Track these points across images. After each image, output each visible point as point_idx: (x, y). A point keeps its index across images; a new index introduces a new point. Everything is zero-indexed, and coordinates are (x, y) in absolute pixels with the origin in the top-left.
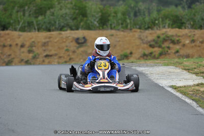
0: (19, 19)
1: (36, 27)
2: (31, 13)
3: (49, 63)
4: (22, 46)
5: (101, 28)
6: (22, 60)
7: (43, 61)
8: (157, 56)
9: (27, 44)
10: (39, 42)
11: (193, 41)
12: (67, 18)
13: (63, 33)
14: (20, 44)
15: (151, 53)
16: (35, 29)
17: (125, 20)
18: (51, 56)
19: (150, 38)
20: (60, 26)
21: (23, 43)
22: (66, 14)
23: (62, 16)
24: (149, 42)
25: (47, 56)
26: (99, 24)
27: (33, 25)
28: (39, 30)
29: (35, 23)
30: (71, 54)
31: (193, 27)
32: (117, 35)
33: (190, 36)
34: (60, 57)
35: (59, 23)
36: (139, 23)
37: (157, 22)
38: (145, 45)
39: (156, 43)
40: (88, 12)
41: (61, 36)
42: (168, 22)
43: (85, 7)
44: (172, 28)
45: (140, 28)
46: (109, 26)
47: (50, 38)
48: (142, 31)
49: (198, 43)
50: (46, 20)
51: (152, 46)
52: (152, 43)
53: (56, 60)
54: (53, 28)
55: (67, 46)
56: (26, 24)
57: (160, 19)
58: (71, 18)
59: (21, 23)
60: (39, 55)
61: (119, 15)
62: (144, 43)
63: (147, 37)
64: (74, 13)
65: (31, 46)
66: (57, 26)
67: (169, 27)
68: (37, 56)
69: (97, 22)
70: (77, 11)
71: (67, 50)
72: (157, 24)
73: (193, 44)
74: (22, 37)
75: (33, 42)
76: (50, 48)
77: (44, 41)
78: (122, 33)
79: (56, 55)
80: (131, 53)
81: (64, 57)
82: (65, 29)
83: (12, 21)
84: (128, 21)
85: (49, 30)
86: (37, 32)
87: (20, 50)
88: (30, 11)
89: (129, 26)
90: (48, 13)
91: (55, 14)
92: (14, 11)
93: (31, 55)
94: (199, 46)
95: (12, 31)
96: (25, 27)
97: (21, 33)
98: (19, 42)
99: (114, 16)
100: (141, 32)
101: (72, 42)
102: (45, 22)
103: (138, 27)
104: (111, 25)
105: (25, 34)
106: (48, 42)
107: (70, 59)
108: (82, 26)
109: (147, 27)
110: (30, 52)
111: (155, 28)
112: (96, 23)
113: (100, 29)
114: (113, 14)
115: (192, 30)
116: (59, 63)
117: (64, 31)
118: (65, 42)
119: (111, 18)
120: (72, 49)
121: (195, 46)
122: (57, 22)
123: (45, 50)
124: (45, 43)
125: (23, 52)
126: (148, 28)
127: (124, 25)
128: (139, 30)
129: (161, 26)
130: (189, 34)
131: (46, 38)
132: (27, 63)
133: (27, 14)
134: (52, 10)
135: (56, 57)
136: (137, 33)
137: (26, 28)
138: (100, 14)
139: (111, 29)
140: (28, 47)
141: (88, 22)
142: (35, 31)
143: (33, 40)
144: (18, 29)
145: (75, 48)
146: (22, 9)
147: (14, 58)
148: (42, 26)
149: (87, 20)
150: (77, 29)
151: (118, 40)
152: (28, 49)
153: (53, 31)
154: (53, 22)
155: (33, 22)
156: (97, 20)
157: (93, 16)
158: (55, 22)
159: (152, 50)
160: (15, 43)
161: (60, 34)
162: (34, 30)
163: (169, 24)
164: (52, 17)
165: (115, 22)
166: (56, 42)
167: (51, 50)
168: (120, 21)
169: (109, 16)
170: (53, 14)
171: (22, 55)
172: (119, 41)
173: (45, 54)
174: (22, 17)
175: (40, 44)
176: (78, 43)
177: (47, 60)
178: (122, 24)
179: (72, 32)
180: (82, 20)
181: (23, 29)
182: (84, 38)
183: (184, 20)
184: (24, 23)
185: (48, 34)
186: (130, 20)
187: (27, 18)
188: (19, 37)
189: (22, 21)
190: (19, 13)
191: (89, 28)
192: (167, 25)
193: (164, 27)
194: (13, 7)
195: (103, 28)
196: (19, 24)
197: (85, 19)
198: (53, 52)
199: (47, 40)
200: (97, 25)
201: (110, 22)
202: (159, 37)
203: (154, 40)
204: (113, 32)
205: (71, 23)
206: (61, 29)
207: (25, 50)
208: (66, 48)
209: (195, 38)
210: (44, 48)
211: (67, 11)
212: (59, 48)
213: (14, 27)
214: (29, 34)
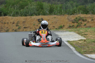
4: (13, 23)
5: (50, 14)
6: (13, 30)
7: (23, 30)
9: (16, 22)
10: (21, 21)
11: (92, 20)
12: (34, 10)
13: (32, 17)
14: (12, 22)
15: (73, 26)
16: (19, 15)
19: (73, 19)
22: (34, 8)
23: (32, 9)
24: (72, 21)
25: (25, 28)
26: (49, 12)
28: (21, 16)
29: (19, 12)
30: (36, 26)
31: (93, 13)
32: (57, 17)
33: (91, 18)
34: (31, 28)
35: (30, 13)
36: (68, 12)
37: (76, 11)
38: (70, 22)
40: (44, 7)
42: (81, 11)
43: (43, 5)
44: (83, 14)
46: (54, 13)
47: (26, 19)
52: (73, 21)
53: (29, 30)
55: (34, 23)
56: (15, 13)
57: (77, 10)
58: (36, 10)
59: (13, 13)
60: (21, 27)
61: (58, 8)
62: (70, 21)
63: (71, 18)
64: (38, 7)
65: (17, 23)
66: (30, 14)
67: (81, 14)
69: (48, 12)
70: (39, 7)
71: (34, 25)
72: (76, 12)
73: (93, 21)
75: (18, 21)
76: (26, 24)
78: (60, 17)
79: (29, 27)
80: (64, 26)
81: (33, 28)
82: (33, 15)
83: (9, 12)
84: (63, 11)
85: (26, 16)
87: (12, 25)
88: (17, 7)
89: (63, 13)
90: (25, 8)
92: (10, 7)
93: (17, 27)
95: (9, 16)
96: (15, 14)
97: (13, 17)
98: (12, 21)
99: (56, 9)
100: (68, 16)
101: (36, 21)
102: (24, 12)
104: (55, 13)
105: (15, 18)
106: (25, 21)
108: (41, 14)
109: (71, 14)
110: (17, 26)
111: (75, 14)
113: (49, 15)
115: (92, 15)
117: (33, 16)
118: (33, 21)
120: (36, 24)
122: (30, 12)
124: (24, 22)
125: (14, 26)
126: (72, 14)
128: (67, 15)
129: (78, 13)
130: (91, 17)
132: (16, 31)
133: (15, 8)
134: (27, 6)
135: (29, 28)
136: (66, 16)
137: (15, 15)
138: (49, 8)
139: (55, 15)
141: (44, 11)
142: (19, 16)
143: (18, 20)
144: (11, 15)
145: (38, 24)
146: (13, 6)
147: (9, 29)
148: (23, 14)
149: (43, 11)
150: (39, 15)
153: (28, 16)
154: (28, 12)
155: (18, 12)
156: (48, 11)
157: (46, 9)
158: (29, 12)
159: (73, 24)
160: (10, 22)
161: (31, 17)
163: (81, 12)
164: (27, 10)
165: (56, 11)
166: (29, 21)
168: (59, 11)
169: (54, 9)
170: (28, 8)
171: (13, 27)
172: (58, 20)
173: (24, 27)
174: (13, 10)
176: (39, 22)
177: (25, 30)
178: (60, 12)
179: (37, 16)
180: (41, 11)
181: (14, 16)
182: (42, 19)
183: (88, 10)
186: (63, 10)
187: (15, 10)
188: (12, 19)
189: (14, 12)
190: (12, 8)
191: (44, 14)
193: (79, 14)
194: (9, 5)
195: (51, 14)
197: (43, 10)
198: (27, 26)
199: (25, 20)
200: (48, 13)
201: (54, 12)
202: (77, 18)
203: (74, 20)
204: (56, 16)
205: (36, 12)
206: (31, 15)
207: (15, 25)
208: (33, 24)
209: (94, 18)
210: (23, 24)
211: (34, 7)
212: (30, 24)
213: (10, 14)
214: (17, 17)
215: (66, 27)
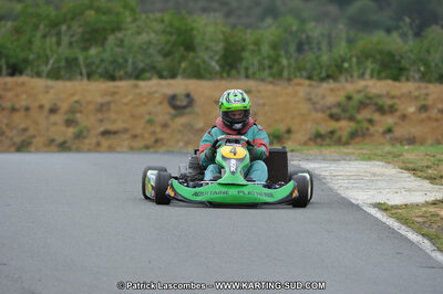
0: (48, 52)
1: (84, 71)
2: (75, 39)
3: (111, 149)
4: (53, 111)
5: (225, 75)
6: (52, 141)
7: (98, 144)
8: (344, 139)
9: (64, 106)
10: (89, 103)
11: (424, 108)
12: (152, 50)
13: (142, 83)
14: (47, 106)
15: (332, 133)
16: (81, 74)
17: (276, 60)
18: (115, 133)
19: (331, 100)
20: (135, 68)
21: (55, 104)
22: (150, 43)
23: (140, 47)
24: (329, 108)
25: (106, 133)
26: (221, 66)
27: (77, 65)
28: (90, 76)
29: (81, 60)
30: (158, 130)
31: (425, 78)
32: (259, 91)
33: (417, 98)
34: (135, 137)
35: (134, 63)
36: (308, 66)
37: (346, 65)
38: (320, 115)
39: (344, 110)
40: (198, 40)
41: (138, 91)
42: (370, 65)
43: (192, 29)
44: (380, 79)
45: (310, 78)
46: (243, 71)
47: (113, 94)
48: (314, 83)
49: (434, 113)
50: (106, 55)
51: (333, 117)
52: (336, 111)
53: (126, 143)
54: (122, 73)
55: (150, 113)
56: (63, 64)
57: (354, 60)
58: (159, 52)
59: (51, 62)
60: (89, 131)
61: (265, 48)
62: (316, 110)
63: (323, 97)
64: (167, 42)
65: (72, 111)
66: (130, 69)
67: (372, 77)
68: (85, 133)
69: (217, 62)
70: (173, 38)
71: (151, 122)
72: (347, 70)
73: (424, 115)
74: (52, 91)
75: (77, 102)
76: (113, 116)
77: (100, 100)
78: (270, 87)
79: (126, 131)
80: (289, 131)
81: (143, 137)
82: (147, 75)
83: (31, 57)
84: (284, 62)
85: (113, 78)
86: (85, 81)
87: (47, 118)
88: (72, 36)
89: (285, 74)
90: (111, 39)
91: (126, 43)
92: (39, 34)
93: (71, 131)
94: (437, 120)
95: (32, 77)
96: (59, 69)
97: (50, 83)
98: (47, 101)
99: (253, 51)
100: (310, 86)
101: (161, 103)
102: (102, 60)
103: (305, 74)
104: (247, 69)
105: (59, 84)
106: (109, 103)
107: (156, 141)
108: (184, 70)
109: (324, 75)
110: (69, 123)
111: (342, 79)
112: (214, 64)
113: (222, 78)
114: (251, 47)
115: (423, 85)
116: (132, 149)
117: (144, 79)
118: (145, 104)
119: (246, 54)
120: (161, 119)
121: (429, 118)
122: (130, 61)
123: (101, 121)
124: (102, 105)
125: (55, 124)
126: (328, 77)
127: (275, 70)
128: (307, 82)
129: (355, 74)
130: (417, 94)
131: (105, 93)
132: (63, 147)
133: (65, 40)
134: (119, 35)
135: (125, 136)
136: (303, 88)
137: (62, 73)
138: (222, 45)
139: (247, 77)
140: (66, 113)
141: (198, 61)
142: (82, 79)
143: (76, 98)
144: (45, 74)
145: (167, 117)
146: (54, 31)
147: (34, 136)
148: (98, 67)
149: (195, 58)
150: (173, 76)
151: (261, 101)
152: (66, 117)
153: (121, 79)
154: (121, 61)
155: (76, 59)
156: (217, 58)
157: (207, 48)
158: (126, 61)
159: (334, 125)
160: (37, 104)
161: (136, 86)
162: (79, 77)
163: (372, 71)
164: (118, 50)
165: (256, 63)
166: (126, 104)
167: (114, 121)
168: (266, 62)
169: (243, 49)
170: (121, 43)
171: (53, 129)
172: (264, 105)
173: (102, 129)
174: (55, 47)
175: (91, 107)
176: (175, 107)
177: (105, 143)
178: (270, 67)
179: (163, 82)
180: (183, 58)
181: (55, 75)
182: (188, 95)
183: (404, 63)
184: (57, 61)
185: (110, 85)
186: (288, 59)
187: (64, 51)
188: (47, 90)
189: (55, 56)
190: (48, 40)
191: (198, 73)
192: (368, 72)
193: (362, 76)
194: (36, 27)
195: (229, 75)
196: (47, 63)
197: (191, 55)
198: (119, 126)
199: (108, 99)
200: (218, 68)
201: (244, 64)
202: (349, 98)
203: (339, 105)
204: (251, 84)
205: (161, 62)
206: (138, 75)
207: (58, 118)
208: (147, 117)
209: (429, 101)
210: (100, 116)
211: (152, 36)
212: (132, 116)
213: (35, 70)
214: (69, 84)
215: (300, 136)
